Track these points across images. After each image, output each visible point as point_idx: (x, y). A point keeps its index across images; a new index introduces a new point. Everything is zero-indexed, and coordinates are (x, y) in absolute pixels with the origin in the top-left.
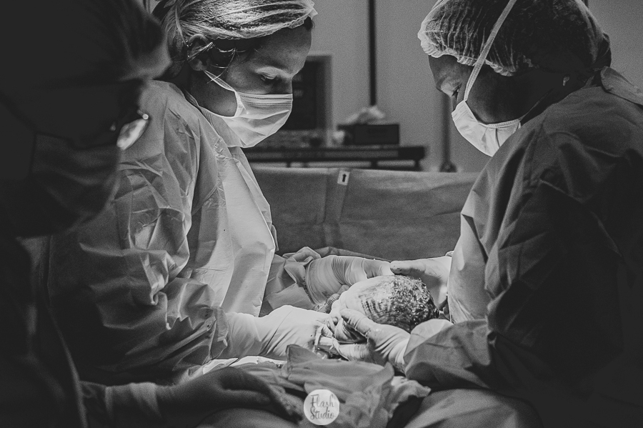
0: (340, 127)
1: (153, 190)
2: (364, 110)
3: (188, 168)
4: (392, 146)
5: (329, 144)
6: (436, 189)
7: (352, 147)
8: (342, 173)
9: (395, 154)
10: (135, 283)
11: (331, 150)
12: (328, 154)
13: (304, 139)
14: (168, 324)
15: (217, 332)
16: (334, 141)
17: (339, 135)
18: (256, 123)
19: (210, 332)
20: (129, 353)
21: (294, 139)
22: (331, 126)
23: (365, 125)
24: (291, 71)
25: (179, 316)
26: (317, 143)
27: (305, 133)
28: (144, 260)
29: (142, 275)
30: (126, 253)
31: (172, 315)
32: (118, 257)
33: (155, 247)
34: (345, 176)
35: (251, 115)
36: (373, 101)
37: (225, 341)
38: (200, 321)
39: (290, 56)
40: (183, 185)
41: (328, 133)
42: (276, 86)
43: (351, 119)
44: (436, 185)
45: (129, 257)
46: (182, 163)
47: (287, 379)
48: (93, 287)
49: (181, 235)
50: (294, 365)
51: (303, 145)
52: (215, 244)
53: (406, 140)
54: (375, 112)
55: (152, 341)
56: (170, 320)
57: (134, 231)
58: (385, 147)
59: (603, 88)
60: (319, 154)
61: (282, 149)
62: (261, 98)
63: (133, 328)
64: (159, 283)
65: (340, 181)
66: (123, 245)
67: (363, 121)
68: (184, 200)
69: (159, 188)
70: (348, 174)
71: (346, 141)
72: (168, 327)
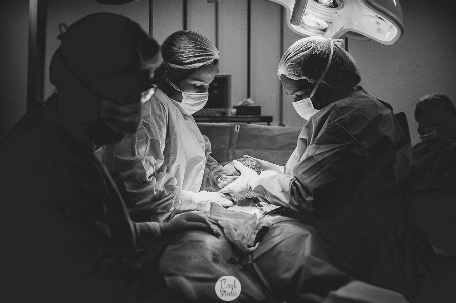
0: (234, 107)
1: (146, 131)
2: (245, 100)
3: (162, 121)
4: (257, 116)
5: (229, 115)
6: (278, 135)
7: (240, 116)
8: (236, 126)
9: (259, 119)
10: (140, 171)
11: (230, 117)
12: (229, 119)
13: (218, 112)
14: (155, 192)
15: (177, 197)
16: (232, 114)
17: (234, 111)
18: (192, 105)
19: (174, 197)
20: (137, 204)
21: (213, 112)
22: (230, 107)
23: (246, 106)
24: (207, 83)
25: (160, 189)
26: (224, 114)
27: (219, 110)
28: (143, 161)
29: (142, 168)
30: (135, 158)
31: (157, 188)
32: (131, 161)
33: (148, 155)
34: (238, 127)
35: (190, 102)
36: (249, 96)
37: (180, 201)
38: (170, 192)
39: (206, 76)
40: (160, 128)
41: (229, 109)
42: (201, 89)
43: (240, 103)
44: (279, 133)
45: (136, 160)
46: (160, 119)
47: (210, 217)
48: (120, 173)
49: (160, 150)
50: (213, 211)
51: (218, 115)
52: (176, 155)
53: (264, 113)
54: (250, 101)
55: (148, 199)
56: (156, 190)
57: (138, 148)
58: (255, 116)
59: (364, 91)
60: (225, 119)
61: (208, 117)
62: (194, 94)
63: (139, 192)
64: (150, 171)
65: (236, 130)
66: (134, 155)
67: (245, 104)
68: (161, 135)
69: (149, 130)
70: (239, 126)
71: (237, 113)
72: (155, 193)
